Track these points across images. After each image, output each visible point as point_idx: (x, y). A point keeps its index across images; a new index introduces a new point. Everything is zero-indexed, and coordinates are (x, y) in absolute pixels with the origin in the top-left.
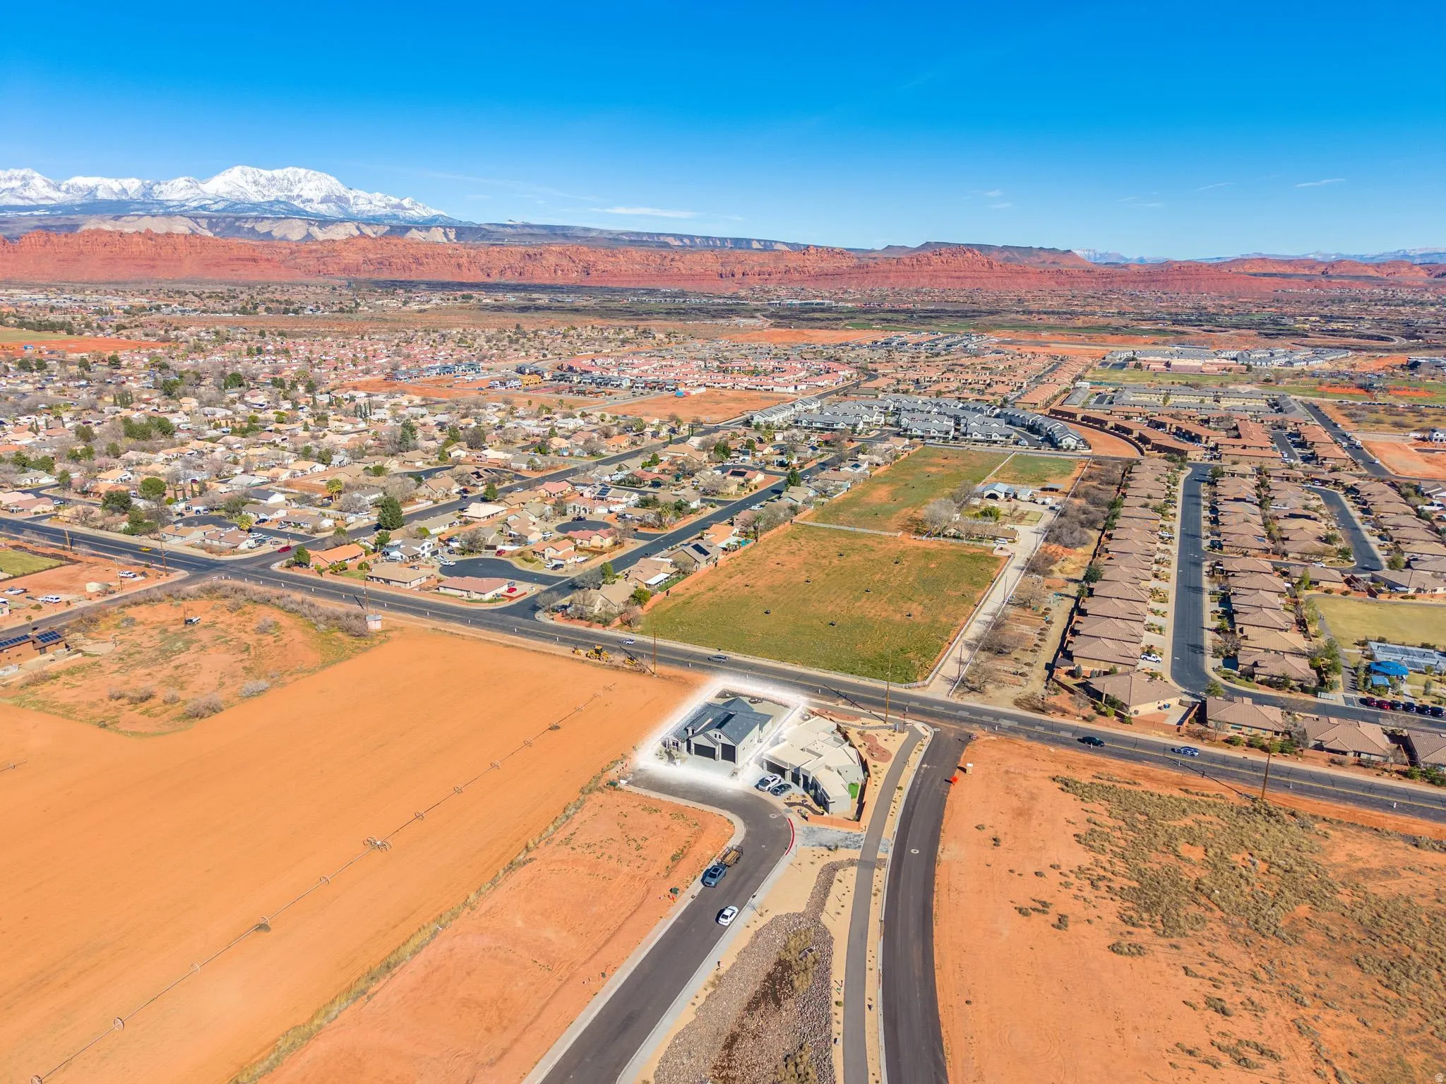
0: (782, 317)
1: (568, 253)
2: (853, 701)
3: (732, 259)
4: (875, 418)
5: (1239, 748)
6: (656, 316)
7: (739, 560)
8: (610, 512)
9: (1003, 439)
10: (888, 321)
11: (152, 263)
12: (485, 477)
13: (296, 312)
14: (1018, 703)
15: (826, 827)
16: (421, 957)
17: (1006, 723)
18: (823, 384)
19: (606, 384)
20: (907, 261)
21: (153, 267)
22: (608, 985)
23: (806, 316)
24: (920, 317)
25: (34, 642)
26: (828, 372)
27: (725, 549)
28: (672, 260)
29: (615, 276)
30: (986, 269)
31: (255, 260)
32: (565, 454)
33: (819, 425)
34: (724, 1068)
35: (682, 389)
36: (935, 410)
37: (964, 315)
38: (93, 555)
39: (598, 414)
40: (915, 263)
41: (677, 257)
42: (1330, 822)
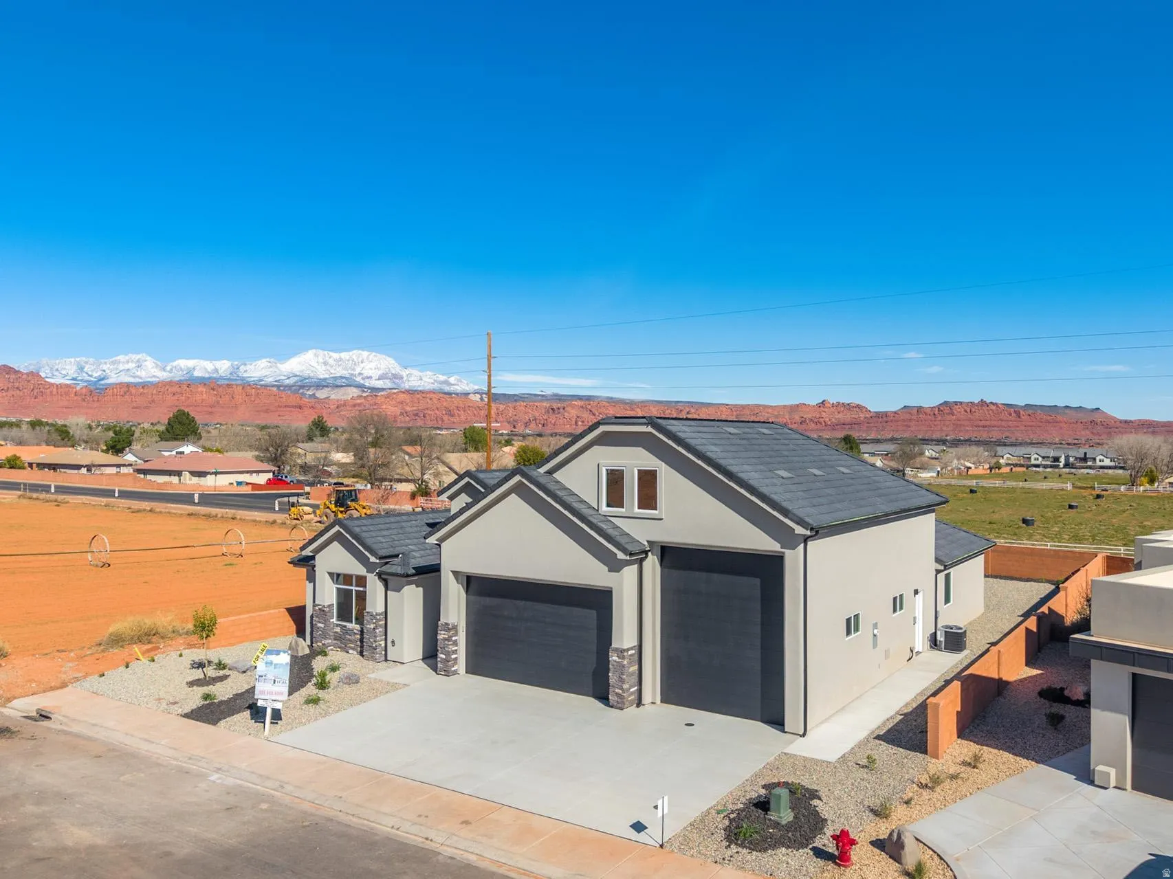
1: (589, 407)
40: (937, 412)
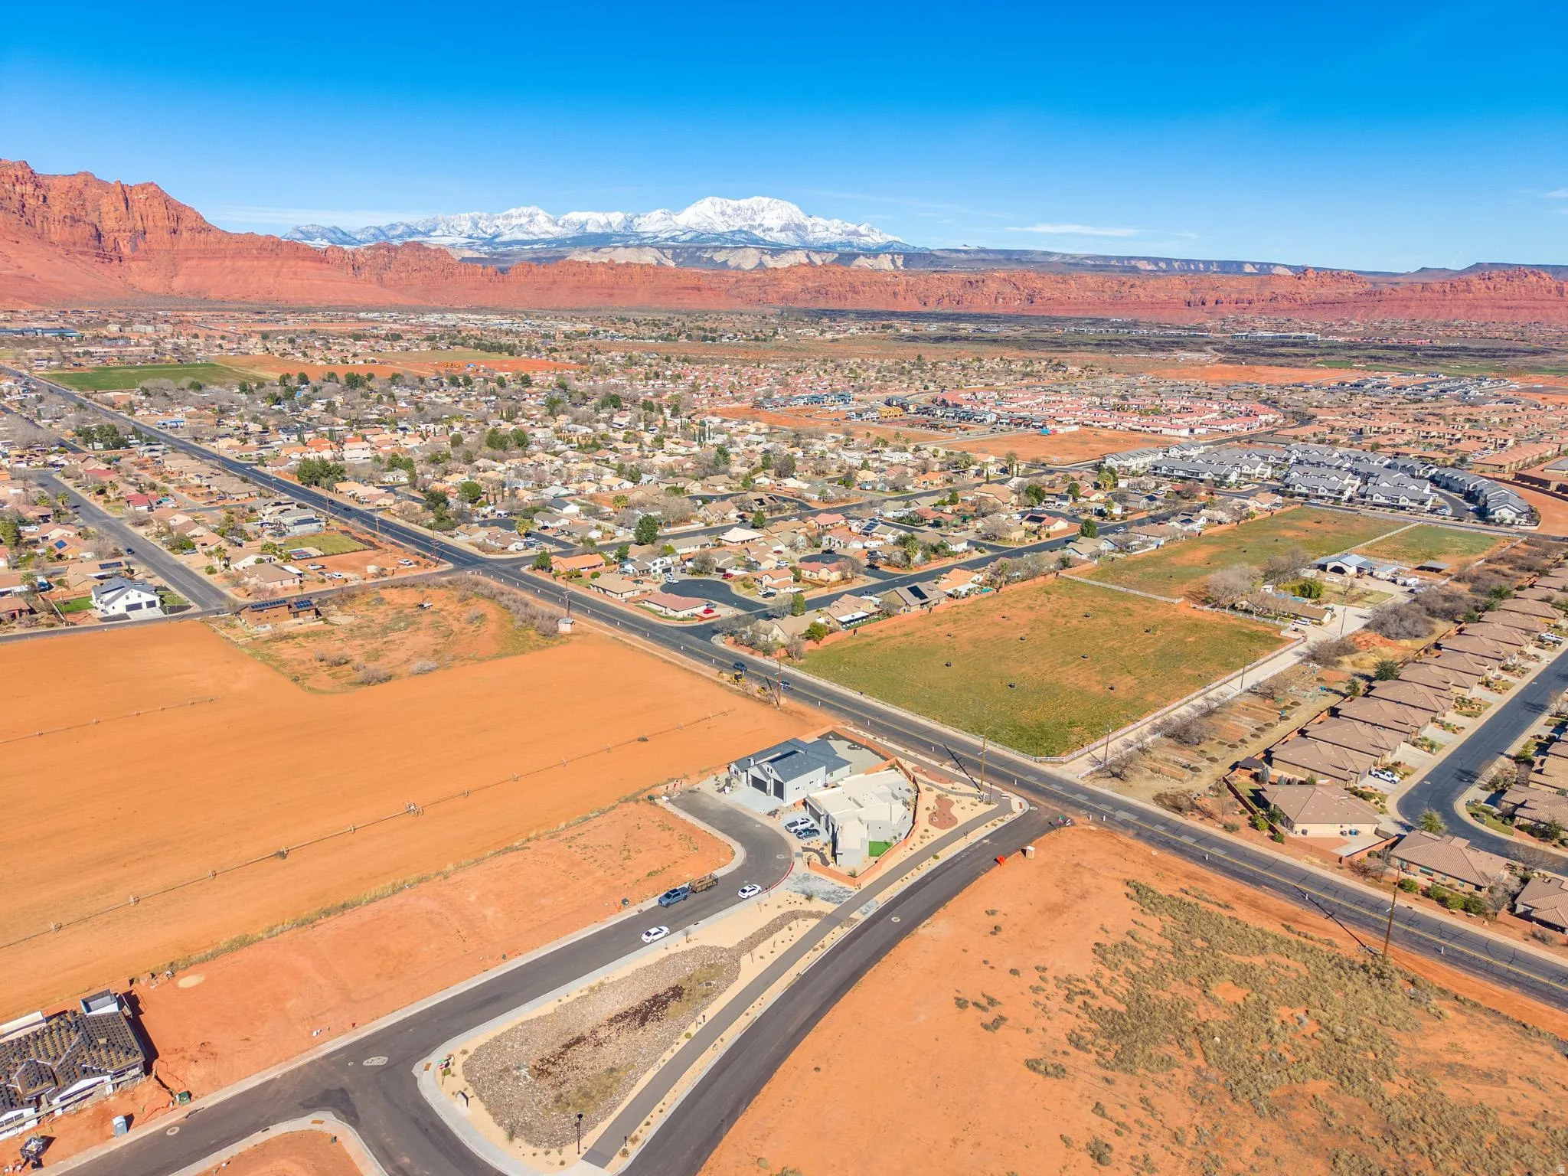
0: (1236, 352)
1: (1013, 280)
2: (960, 763)
3: (1205, 285)
4: (1258, 470)
5: (1413, 896)
6: (1083, 348)
7: (962, 609)
8: (865, 548)
9: (1415, 505)
10: (1376, 358)
11: (610, 292)
12: (767, 504)
13: (713, 339)
14: (1159, 799)
15: (823, 877)
16: (374, 906)
17: (1122, 815)
18: (1229, 428)
19: (969, 419)
20: (1437, 287)
21: (611, 295)
22: (504, 965)
23: (1268, 350)
24: (1427, 355)
25: (290, 607)
26: (1248, 415)
27: (950, 595)
28: (1132, 286)
29: (1062, 304)
30: (1552, 297)
31: (699, 289)
32: (868, 487)
33: (1181, 473)
34: (549, 1062)
35: (1050, 427)
36: (1348, 465)
37: (1492, 354)
38: (393, 543)
39: (931, 448)
40: (1448, 289)
41: (1138, 283)
42: (1463, 1002)
